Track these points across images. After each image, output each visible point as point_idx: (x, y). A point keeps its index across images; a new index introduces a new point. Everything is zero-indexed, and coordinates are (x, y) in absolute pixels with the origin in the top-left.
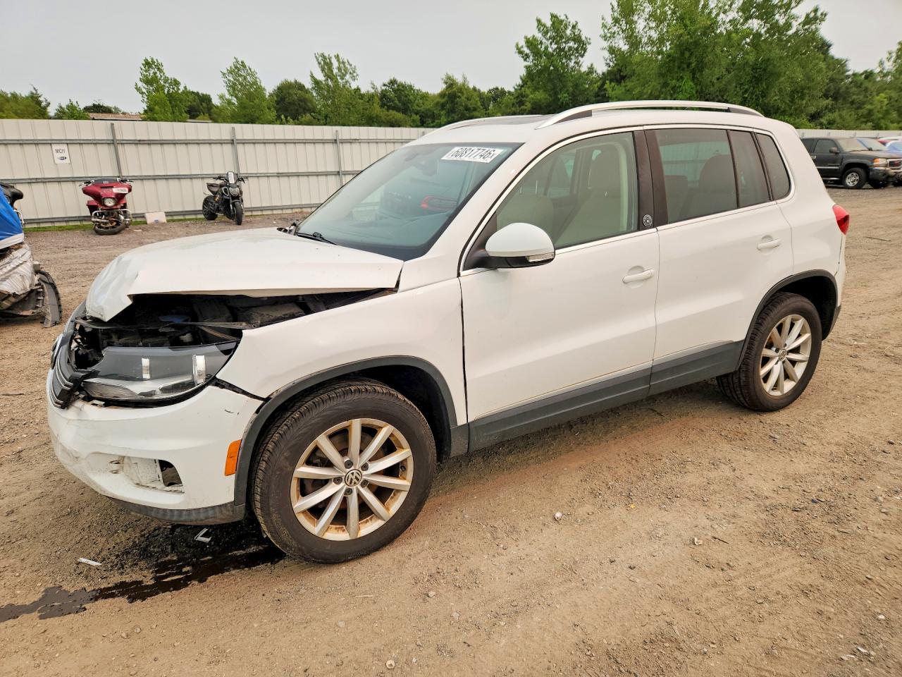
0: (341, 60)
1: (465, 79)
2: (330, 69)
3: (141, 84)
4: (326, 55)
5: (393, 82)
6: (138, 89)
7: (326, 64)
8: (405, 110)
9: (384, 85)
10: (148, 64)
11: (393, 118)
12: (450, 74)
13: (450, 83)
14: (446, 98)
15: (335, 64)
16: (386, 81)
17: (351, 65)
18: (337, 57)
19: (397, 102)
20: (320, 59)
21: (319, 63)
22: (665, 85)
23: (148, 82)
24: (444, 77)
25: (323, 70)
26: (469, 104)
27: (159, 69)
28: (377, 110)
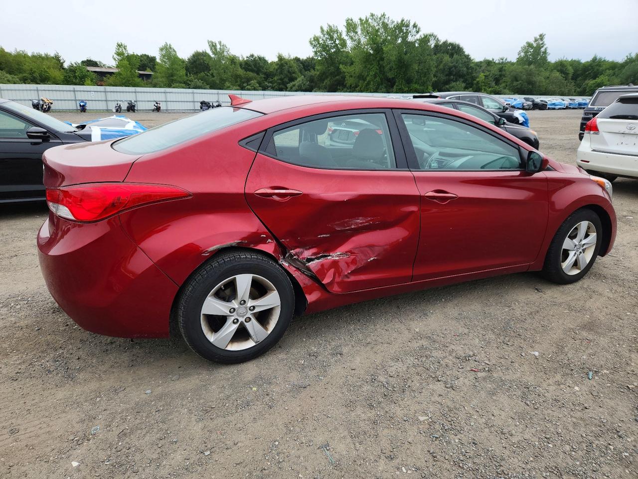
0: (222, 44)
1: (290, 56)
2: (216, 49)
3: (115, 56)
4: (213, 41)
5: (252, 56)
6: (115, 59)
7: (213, 46)
8: (258, 72)
9: (247, 57)
10: (119, 46)
11: (249, 76)
12: (280, 53)
13: (281, 58)
14: (278, 66)
15: (218, 47)
16: (248, 55)
17: (227, 48)
18: (220, 43)
19: (253, 67)
20: (210, 43)
21: (210, 46)
22: (366, 67)
23: (118, 54)
24: (277, 55)
25: (211, 49)
26: (290, 69)
27: (125, 49)
28: (241, 72)
